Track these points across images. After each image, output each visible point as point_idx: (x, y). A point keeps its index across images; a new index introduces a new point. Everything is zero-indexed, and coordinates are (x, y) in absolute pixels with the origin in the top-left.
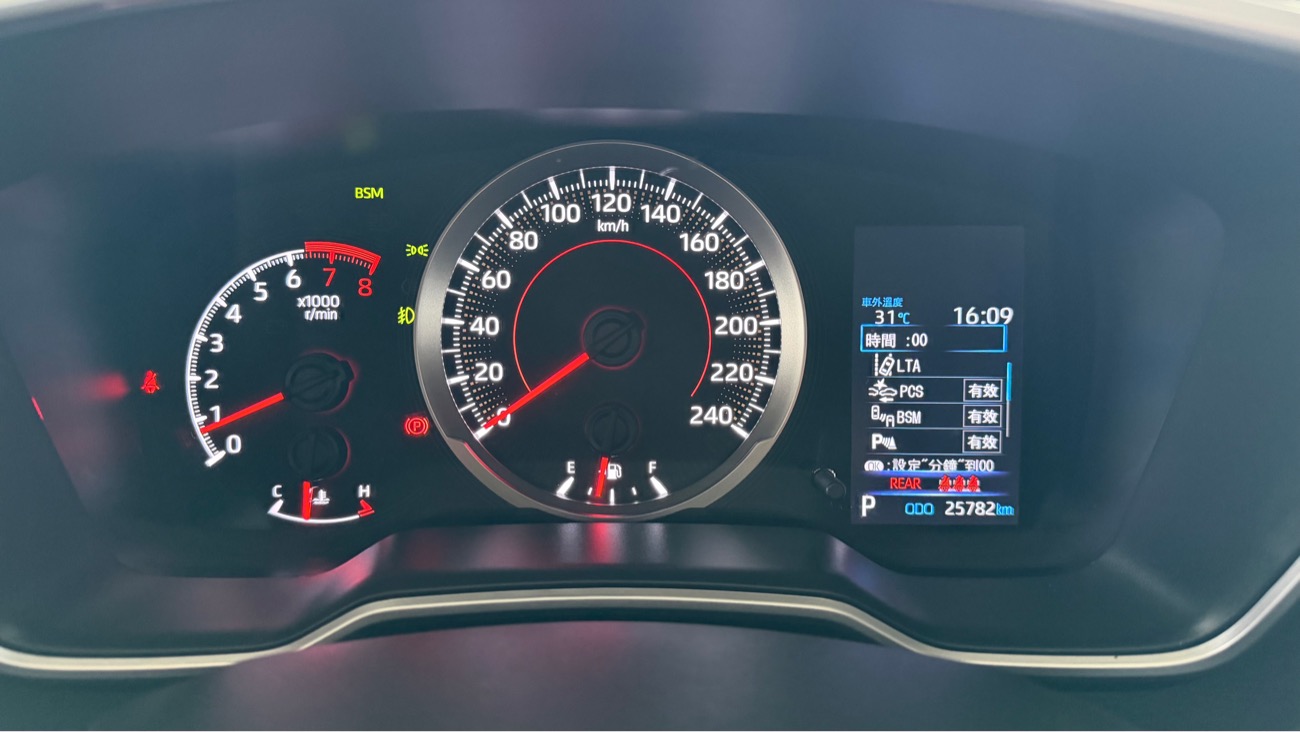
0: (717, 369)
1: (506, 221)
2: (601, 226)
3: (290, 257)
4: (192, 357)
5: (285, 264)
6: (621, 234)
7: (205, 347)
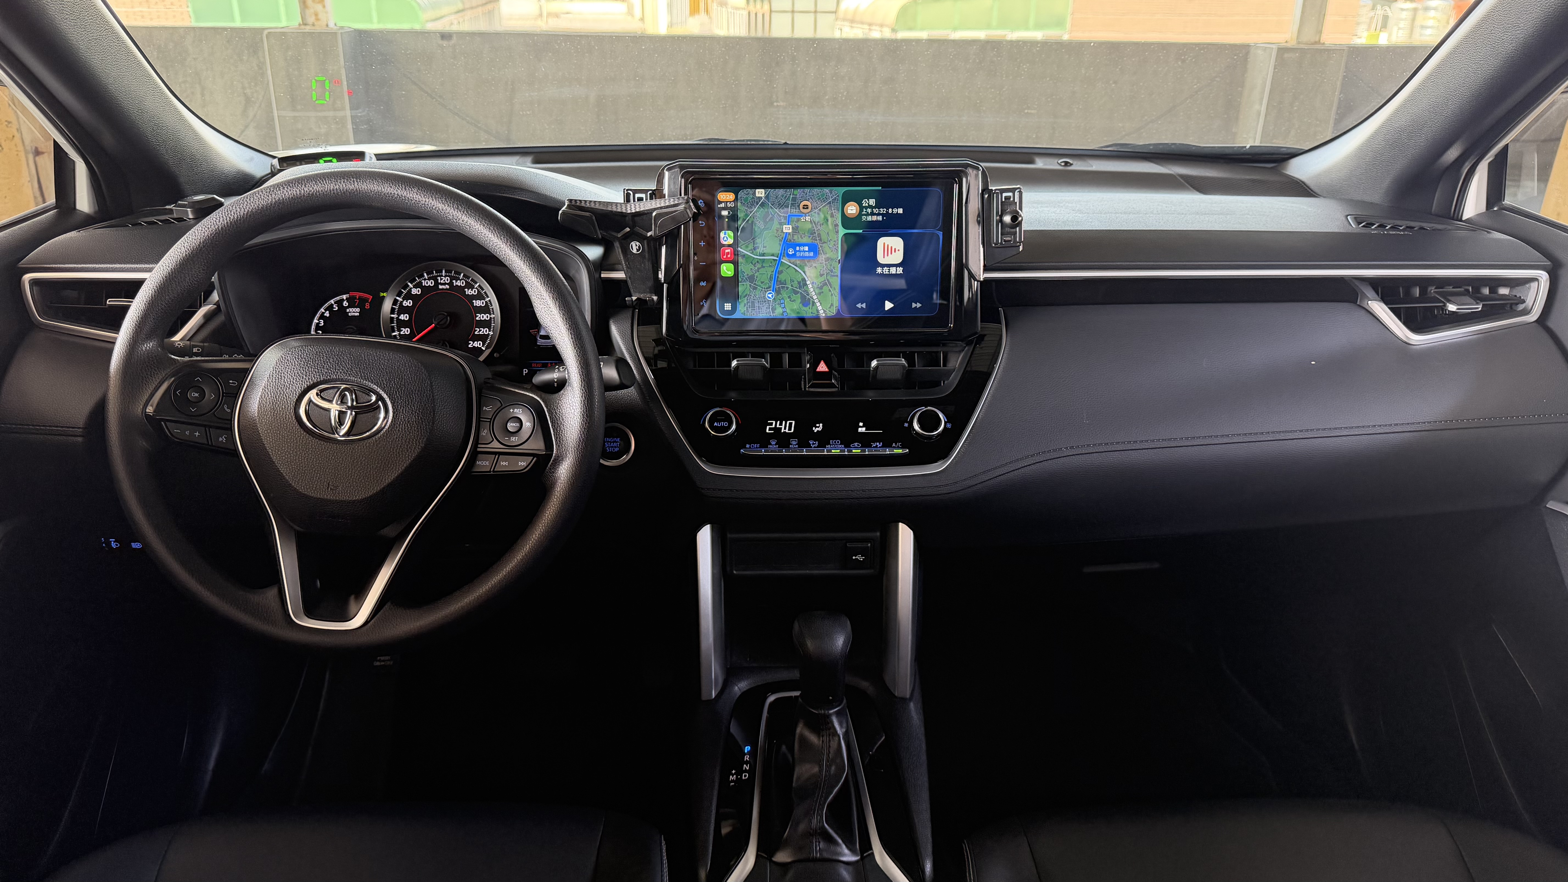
0: (477, 330)
1: (411, 285)
2: (440, 287)
3: (344, 297)
4: (313, 327)
5: (343, 299)
6: (446, 289)
7: (318, 324)
